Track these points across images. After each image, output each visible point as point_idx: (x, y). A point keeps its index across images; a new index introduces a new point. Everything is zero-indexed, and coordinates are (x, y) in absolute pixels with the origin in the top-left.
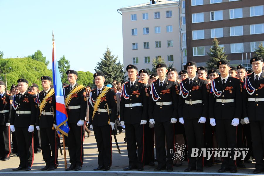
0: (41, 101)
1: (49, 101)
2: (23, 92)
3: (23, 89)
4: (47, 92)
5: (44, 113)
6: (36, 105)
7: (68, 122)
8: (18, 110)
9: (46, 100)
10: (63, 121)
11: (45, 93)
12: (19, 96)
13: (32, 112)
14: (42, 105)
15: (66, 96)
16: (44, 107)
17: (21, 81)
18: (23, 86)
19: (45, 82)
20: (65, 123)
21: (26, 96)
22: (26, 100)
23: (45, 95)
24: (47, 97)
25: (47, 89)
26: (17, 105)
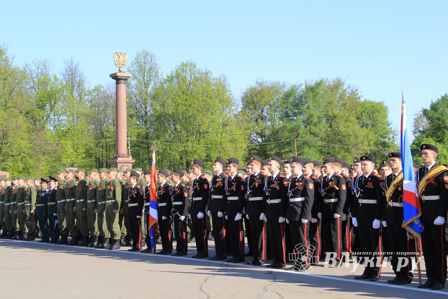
0: (389, 187)
1: (398, 187)
2: (367, 173)
3: (366, 169)
4: (396, 174)
5: (391, 204)
6: (383, 193)
7: (421, 218)
8: (360, 197)
9: (394, 185)
10: (412, 216)
11: (394, 175)
12: (362, 179)
13: (377, 202)
14: (389, 193)
15: (420, 181)
16: (391, 195)
17: (364, 158)
18: (366, 166)
19: (394, 160)
20: (415, 219)
21: (370, 179)
22: (370, 185)
23: (394, 179)
24: (395, 182)
25: (396, 170)
26: (359, 191)
